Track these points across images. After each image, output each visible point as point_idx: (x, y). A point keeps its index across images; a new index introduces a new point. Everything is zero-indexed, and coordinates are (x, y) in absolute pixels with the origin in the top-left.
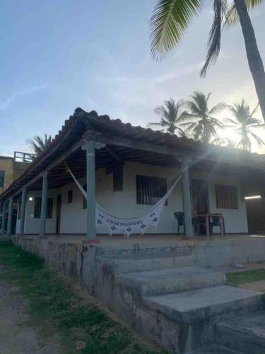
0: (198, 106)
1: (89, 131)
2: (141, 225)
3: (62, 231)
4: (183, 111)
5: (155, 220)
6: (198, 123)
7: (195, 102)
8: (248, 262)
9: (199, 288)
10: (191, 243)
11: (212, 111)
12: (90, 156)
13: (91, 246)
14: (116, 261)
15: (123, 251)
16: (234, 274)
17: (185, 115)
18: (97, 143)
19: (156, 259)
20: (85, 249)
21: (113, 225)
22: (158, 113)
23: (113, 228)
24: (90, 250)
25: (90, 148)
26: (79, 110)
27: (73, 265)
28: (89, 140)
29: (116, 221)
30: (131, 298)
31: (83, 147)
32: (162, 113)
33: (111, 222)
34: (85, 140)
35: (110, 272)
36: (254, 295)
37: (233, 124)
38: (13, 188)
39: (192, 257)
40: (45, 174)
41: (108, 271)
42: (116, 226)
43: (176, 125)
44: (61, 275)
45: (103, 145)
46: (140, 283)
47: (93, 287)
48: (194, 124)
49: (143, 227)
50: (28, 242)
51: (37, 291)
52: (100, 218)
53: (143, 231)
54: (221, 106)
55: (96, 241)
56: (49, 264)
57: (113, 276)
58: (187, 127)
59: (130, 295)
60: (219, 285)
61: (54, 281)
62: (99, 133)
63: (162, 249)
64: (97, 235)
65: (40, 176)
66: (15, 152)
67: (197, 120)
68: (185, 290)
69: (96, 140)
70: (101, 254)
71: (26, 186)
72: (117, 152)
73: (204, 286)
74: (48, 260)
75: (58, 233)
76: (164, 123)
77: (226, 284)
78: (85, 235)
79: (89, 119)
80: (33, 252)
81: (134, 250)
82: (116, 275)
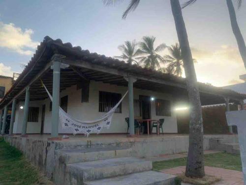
0: (147, 46)
1: (56, 55)
2: (98, 127)
3: (45, 131)
4: (138, 49)
5: (108, 123)
6: (147, 57)
7: (146, 43)
8: (174, 154)
9: (130, 174)
10: (132, 140)
11: (157, 50)
12: (56, 73)
13: (53, 143)
14: (68, 154)
15: (78, 146)
16: (161, 162)
17: (139, 52)
18: (62, 64)
19: (101, 152)
20: (49, 144)
21: (76, 128)
22: (120, 49)
23: (77, 130)
24: (51, 145)
25: (56, 67)
26: (47, 38)
27: (41, 156)
28: (56, 61)
29: (79, 124)
30: (76, 182)
31: (51, 67)
32: (123, 50)
33: (75, 125)
34: (53, 61)
35: (63, 162)
36: (170, 177)
37: (171, 60)
38: (6, 99)
39: (130, 150)
40: (27, 89)
41: (62, 161)
42: (79, 129)
43: (133, 58)
44: (32, 165)
45: (68, 66)
46: (83, 171)
47: (52, 174)
48: (145, 58)
49: (99, 128)
50: (14, 140)
51: (11, 177)
52: (67, 122)
53: (99, 132)
54: (163, 46)
55: (57, 139)
56: (26, 156)
57: (65, 165)
58: (140, 60)
59: (76, 180)
60: (146, 170)
61: (27, 169)
62: (64, 57)
63: (110, 144)
64: (59, 134)
65: (24, 89)
66: (14, 74)
67: (147, 55)
68: (120, 175)
69: (62, 62)
70: (59, 148)
71: (15, 98)
72: (83, 73)
73: (134, 172)
74: (26, 153)
75: (42, 133)
76: (125, 57)
77: (152, 170)
78: (50, 134)
79: (55, 45)
80: (16, 147)
81: (88, 145)
82: (67, 165)
